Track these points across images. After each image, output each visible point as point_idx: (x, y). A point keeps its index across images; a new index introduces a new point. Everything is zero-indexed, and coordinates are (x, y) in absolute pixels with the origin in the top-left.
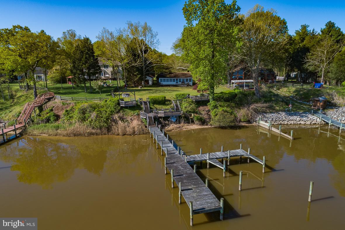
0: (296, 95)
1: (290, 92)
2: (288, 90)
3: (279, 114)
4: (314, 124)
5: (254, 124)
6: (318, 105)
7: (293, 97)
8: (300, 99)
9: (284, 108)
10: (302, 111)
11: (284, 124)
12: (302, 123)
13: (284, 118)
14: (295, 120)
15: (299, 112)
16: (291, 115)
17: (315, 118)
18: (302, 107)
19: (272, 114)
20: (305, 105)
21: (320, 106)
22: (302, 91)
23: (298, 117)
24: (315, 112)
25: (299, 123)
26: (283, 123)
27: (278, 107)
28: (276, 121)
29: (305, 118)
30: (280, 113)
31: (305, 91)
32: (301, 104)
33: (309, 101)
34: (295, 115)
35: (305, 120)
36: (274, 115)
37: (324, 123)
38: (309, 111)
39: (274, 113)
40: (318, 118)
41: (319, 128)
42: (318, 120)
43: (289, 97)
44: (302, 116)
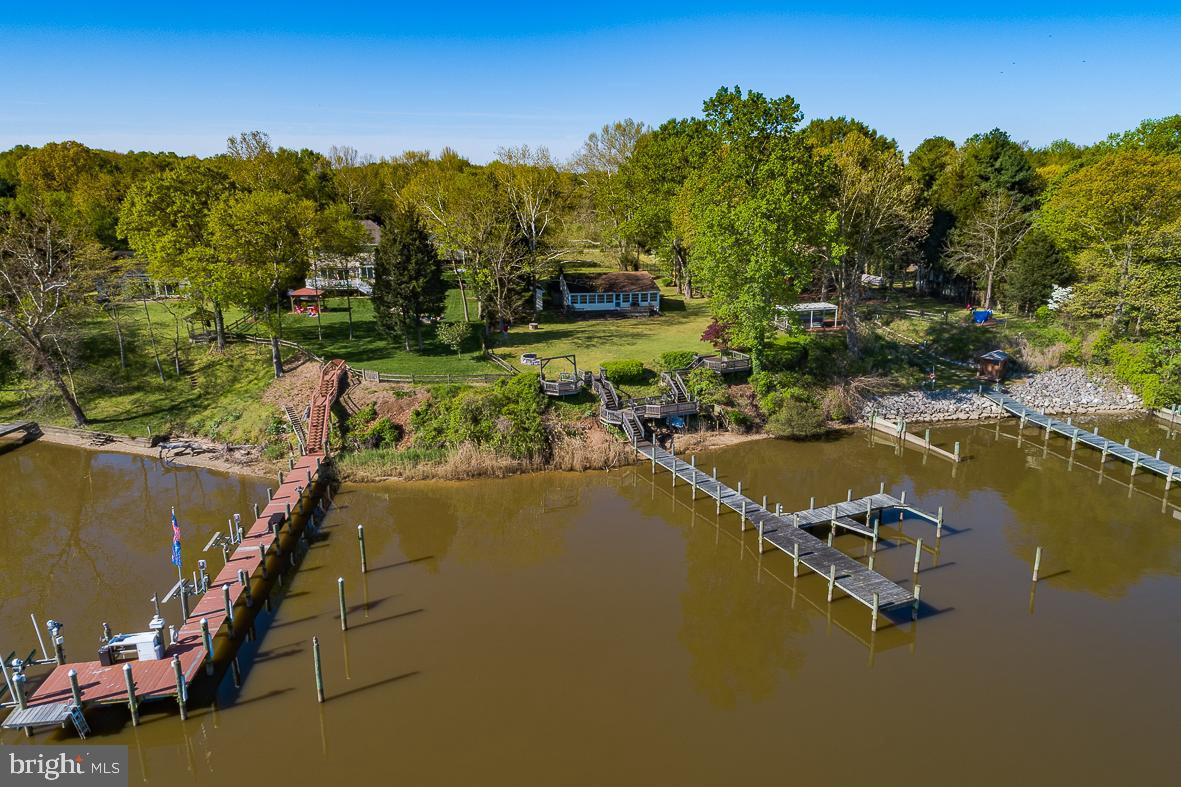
0: (934, 341)
1: (917, 332)
2: (912, 328)
3: (910, 396)
4: (986, 418)
5: (860, 424)
6: (990, 369)
7: (928, 347)
8: (944, 354)
9: (917, 380)
10: (958, 387)
11: (924, 421)
12: (962, 416)
13: (923, 408)
14: (945, 409)
15: (951, 389)
16: (935, 397)
17: (988, 403)
18: (955, 375)
19: (896, 399)
20: (959, 368)
21: (994, 373)
22: (948, 331)
23: (953, 401)
24: (987, 390)
25: (954, 417)
26: (921, 419)
27: (903, 377)
28: (906, 414)
29: (965, 406)
30: (912, 393)
31: (954, 331)
32: (950, 366)
33: (965, 359)
34: (945, 398)
35: (967, 409)
36: (902, 399)
37: (1006, 415)
38: (971, 386)
39: (898, 394)
40: (995, 405)
41: (998, 428)
42: (994, 407)
43: (916, 347)
44: (960, 400)
